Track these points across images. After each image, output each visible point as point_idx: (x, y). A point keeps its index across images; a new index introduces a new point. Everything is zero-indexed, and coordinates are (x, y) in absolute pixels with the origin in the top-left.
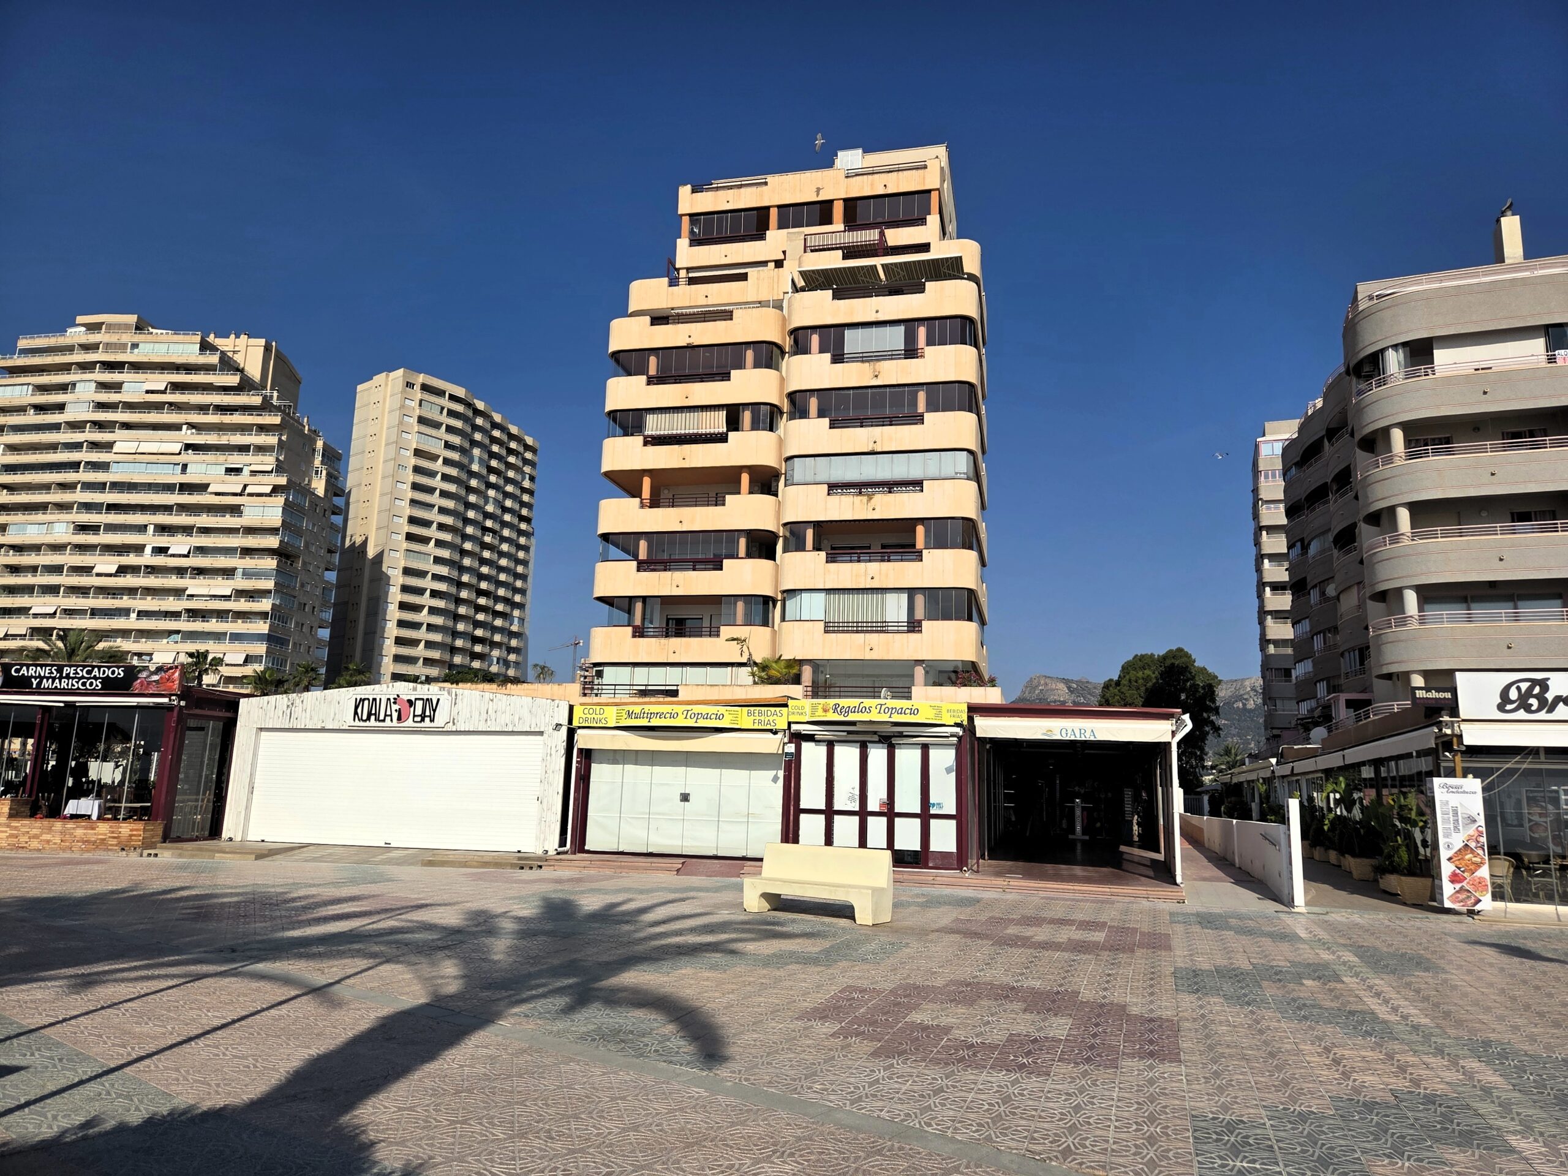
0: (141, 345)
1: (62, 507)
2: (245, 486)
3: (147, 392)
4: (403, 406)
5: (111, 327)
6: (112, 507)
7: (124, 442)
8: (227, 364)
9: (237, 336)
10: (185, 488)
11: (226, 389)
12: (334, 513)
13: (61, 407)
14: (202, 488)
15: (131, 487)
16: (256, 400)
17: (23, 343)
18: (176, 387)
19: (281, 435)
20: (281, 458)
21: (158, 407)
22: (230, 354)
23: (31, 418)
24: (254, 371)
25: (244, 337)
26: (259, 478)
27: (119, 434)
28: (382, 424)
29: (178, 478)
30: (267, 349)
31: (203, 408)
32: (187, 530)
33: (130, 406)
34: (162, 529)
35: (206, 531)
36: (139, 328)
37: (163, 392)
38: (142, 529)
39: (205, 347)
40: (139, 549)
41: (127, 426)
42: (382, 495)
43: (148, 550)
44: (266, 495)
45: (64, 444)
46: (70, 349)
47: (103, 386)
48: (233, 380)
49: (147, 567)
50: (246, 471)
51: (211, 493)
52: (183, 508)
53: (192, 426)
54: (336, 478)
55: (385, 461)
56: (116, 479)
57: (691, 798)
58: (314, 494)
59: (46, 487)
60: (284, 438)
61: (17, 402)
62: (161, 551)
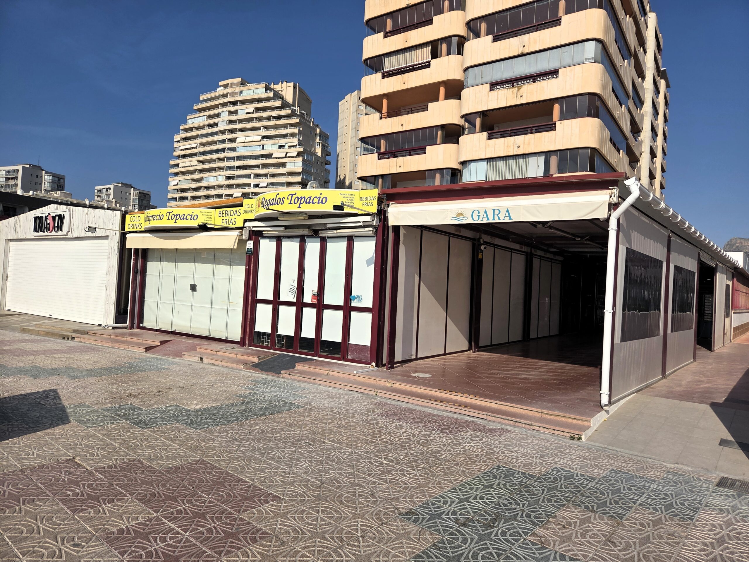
0: (243, 92)
1: (221, 169)
2: (287, 153)
3: (247, 113)
4: (358, 110)
5: (232, 85)
6: (239, 167)
7: (240, 137)
8: (277, 96)
9: (282, 83)
10: (264, 156)
11: (277, 108)
12: (326, 164)
13: (216, 124)
14: (269, 156)
15: (244, 158)
16: (288, 112)
17: (202, 97)
18: (258, 110)
19: (300, 128)
20: (301, 139)
21: (251, 120)
22: (280, 92)
23: (207, 130)
24: (289, 98)
25: (285, 83)
26: (293, 149)
27: (239, 134)
28: (349, 120)
29: (261, 152)
30: (295, 87)
31: (268, 118)
32: (266, 175)
33: (241, 121)
34: (258, 176)
35: (273, 175)
36: (242, 84)
37: (253, 113)
38: (249, 176)
39: (268, 89)
40: (249, 185)
41: (241, 130)
42: (351, 154)
43: (252, 185)
44: (296, 157)
45: (219, 141)
46: (217, 98)
47: (232, 113)
48: (279, 103)
49: (252, 193)
50: (287, 147)
51: (274, 158)
52: (264, 166)
53: (265, 127)
54: (327, 147)
55: (351, 138)
56: (239, 155)
57: (198, 289)
58: (317, 155)
59: (214, 161)
60: (301, 129)
61: (202, 124)
62: (257, 185)
